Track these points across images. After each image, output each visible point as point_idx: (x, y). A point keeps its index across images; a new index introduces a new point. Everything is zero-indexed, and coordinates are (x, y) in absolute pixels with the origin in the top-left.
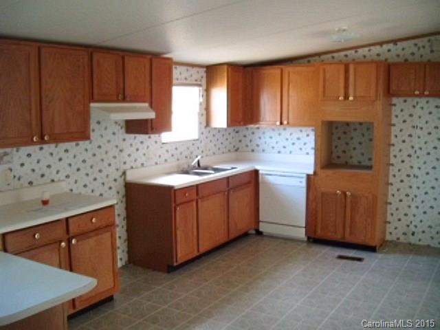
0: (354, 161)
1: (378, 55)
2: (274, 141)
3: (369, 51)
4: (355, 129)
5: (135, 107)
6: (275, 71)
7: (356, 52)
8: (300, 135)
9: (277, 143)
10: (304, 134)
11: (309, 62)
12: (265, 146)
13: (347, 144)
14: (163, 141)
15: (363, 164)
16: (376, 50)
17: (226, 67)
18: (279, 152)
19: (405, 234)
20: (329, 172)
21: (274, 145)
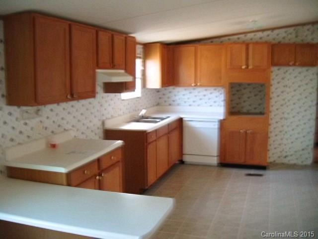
0: (245, 110)
1: (261, 38)
2: (186, 97)
3: (255, 35)
4: (245, 89)
5: (119, 73)
6: (191, 48)
7: (245, 36)
8: (205, 93)
9: (188, 99)
10: (208, 92)
11: (212, 42)
12: (179, 102)
13: (239, 98)
14: (123, 98)
15: (250, 112)
16: (259, 35)
17: (158, 44)
18: (190, 105)
19: (279, 157)
20: (234, 118)
21: (186, 100)
